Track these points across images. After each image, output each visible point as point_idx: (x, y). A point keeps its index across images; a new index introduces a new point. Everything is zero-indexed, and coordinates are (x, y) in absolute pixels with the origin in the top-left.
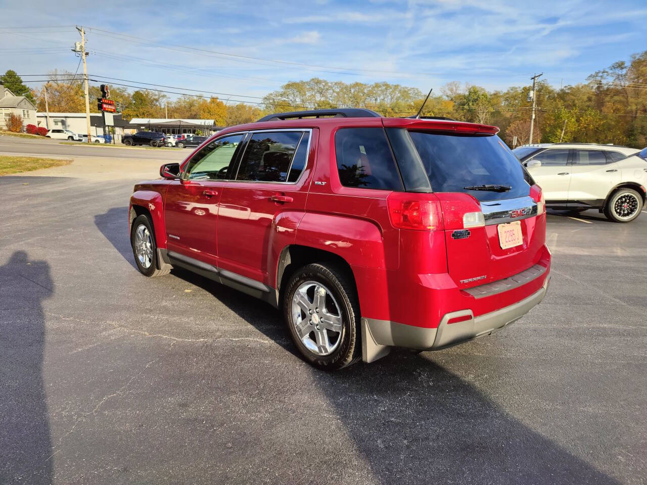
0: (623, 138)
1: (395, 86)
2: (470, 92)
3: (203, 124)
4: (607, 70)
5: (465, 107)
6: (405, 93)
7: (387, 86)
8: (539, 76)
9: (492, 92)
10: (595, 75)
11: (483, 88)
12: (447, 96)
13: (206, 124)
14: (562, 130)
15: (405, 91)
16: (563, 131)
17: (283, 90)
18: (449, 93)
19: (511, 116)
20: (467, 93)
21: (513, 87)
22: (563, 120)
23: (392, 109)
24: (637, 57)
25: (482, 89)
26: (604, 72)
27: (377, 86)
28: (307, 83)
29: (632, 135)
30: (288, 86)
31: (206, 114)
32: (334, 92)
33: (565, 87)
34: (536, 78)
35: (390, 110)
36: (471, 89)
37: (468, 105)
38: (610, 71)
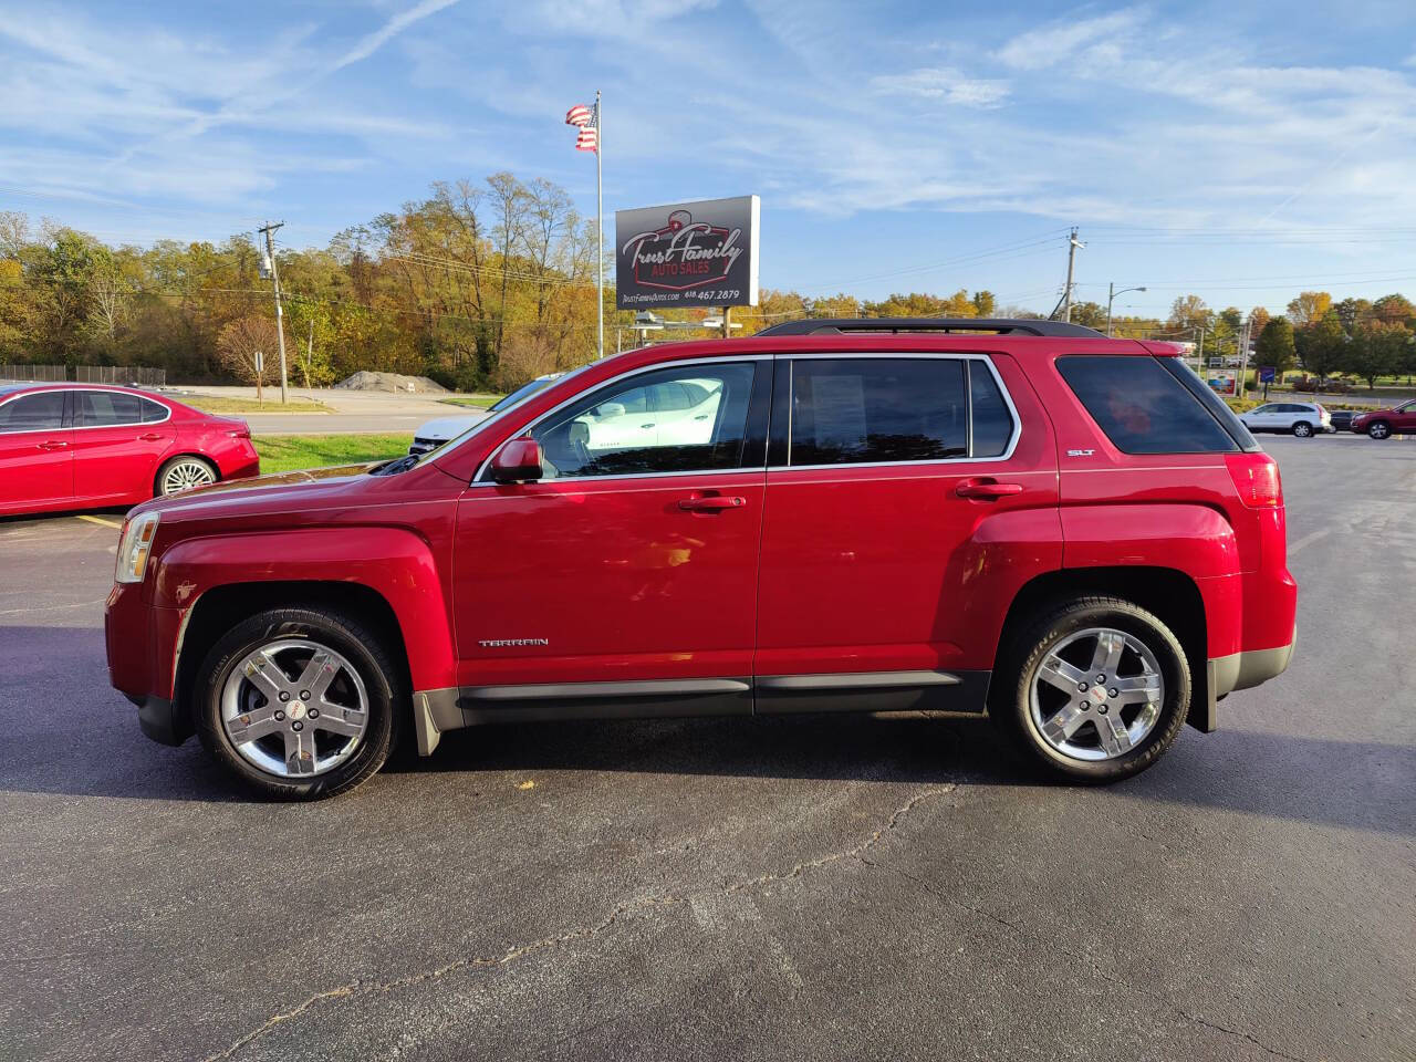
0: (417, 357)
2: (61, 245)
4: (367, 227)
5: (55, 277)
8: (277, 227)
9: (117, 249)
10: (346, 236)
11: (92, 235)
14: (308, 340)
16: (311, 343)
19: (182, 305)
20: (53, 246)
21: (166, 242)
22: (306, 319)
24: (416, 210)
25: (90, 238)
26: (362, 231)
29: (430, 352)
36: (63, 237)
37: (63, 273)
38: (373, 231)
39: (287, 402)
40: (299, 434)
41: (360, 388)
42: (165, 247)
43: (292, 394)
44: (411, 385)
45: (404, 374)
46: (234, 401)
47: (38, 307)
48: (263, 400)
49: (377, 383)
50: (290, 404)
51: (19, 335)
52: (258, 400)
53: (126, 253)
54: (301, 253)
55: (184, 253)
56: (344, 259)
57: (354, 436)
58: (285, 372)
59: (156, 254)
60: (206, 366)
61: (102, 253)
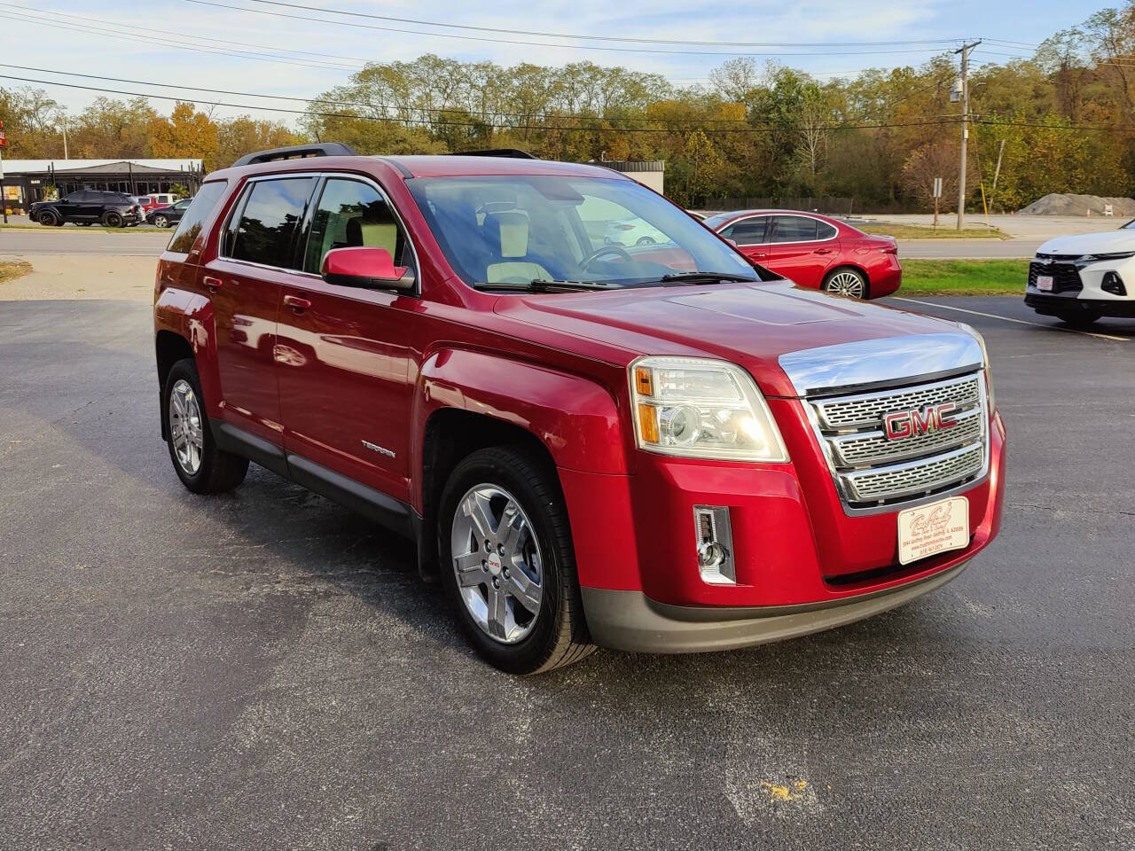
1: (613, 71)
2: (780, 85)
3: (186, 169)
4: (1078, 29)
5: (771, 116)
6: (635, 88)
7: (594, 71)
8: (974, 45)
9: (826, 82)
10: (1055, 41)
11: (805, 72)
12: (727, 92)
13: (184, 170)
14: (996, 162)
15: (635, 83)
16: (999, 165)
17: (353, 85)
18: (730, 84)
20: (773, 86)
21: (870, 71)
23: (612, 125)
25: (804, 75)
27: (572, 71)
28: (409, 66)
30: (366, 75)
31: (165, 146)
32: (473, 86)
33: (984, 67)
34: (968, 51)
35: (606, 125)
36: (782, 77)
37: (779, 111)
38: (1088, 32)
39: (962, 228)
40: (960, 258)
41: (1046, 213)
42: (868, 76)
43: (971, 221)
44: (1109, 207)
45: (1101, 196)
46: (910, 228)
47: (755, 145)
48: (937, 227)
49: (1068, 205)
50: (964, 230)
51: (739, 171)
52: (933, 227)
53: (833, 86)
54: (1002, 67)
55: (885, 80)
56: (1050, 67)
57: (1015, 261)
58: (963, 197)
59: (860, 84)
60: (891, 195)
61: (813, 89)
